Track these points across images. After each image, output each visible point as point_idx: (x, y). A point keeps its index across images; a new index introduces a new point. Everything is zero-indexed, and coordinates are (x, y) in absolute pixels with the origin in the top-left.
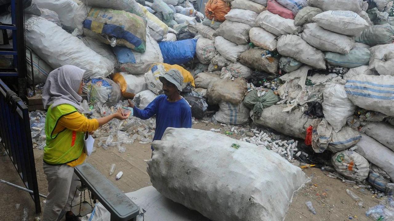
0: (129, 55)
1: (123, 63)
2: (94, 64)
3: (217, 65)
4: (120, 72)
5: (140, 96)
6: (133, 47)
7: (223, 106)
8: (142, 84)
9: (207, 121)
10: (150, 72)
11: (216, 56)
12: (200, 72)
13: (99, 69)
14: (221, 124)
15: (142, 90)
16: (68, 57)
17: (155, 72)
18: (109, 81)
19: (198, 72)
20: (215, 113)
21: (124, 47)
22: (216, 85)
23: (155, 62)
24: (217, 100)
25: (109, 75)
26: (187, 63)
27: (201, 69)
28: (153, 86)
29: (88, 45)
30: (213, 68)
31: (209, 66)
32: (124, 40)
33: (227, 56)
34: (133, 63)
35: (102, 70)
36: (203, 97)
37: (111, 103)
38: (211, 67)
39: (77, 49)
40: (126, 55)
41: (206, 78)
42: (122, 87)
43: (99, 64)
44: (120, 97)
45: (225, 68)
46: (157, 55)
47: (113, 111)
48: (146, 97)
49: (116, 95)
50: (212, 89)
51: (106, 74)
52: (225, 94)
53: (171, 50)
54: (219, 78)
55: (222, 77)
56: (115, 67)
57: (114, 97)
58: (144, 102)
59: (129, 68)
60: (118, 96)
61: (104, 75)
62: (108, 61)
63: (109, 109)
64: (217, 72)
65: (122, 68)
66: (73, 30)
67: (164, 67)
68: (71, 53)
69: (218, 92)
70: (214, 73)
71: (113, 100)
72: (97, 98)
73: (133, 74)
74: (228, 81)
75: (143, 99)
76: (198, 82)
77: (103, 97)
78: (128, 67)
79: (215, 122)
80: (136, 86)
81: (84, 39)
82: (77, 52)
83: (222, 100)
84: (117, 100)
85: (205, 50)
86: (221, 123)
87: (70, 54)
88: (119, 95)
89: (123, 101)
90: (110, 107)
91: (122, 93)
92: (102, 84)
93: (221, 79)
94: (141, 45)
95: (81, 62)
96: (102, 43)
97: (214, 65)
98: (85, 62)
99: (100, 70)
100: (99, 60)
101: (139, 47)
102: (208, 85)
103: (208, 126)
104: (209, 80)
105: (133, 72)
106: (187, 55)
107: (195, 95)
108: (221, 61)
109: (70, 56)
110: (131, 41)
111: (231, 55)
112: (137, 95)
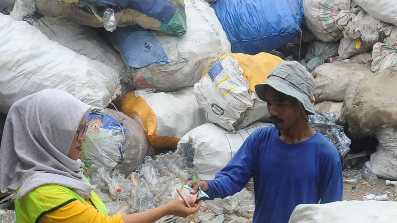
0: (150, 45)
1: (137, 67)
2: (75, 80)
3: (360, 39)
4: (135, 89)
5: (191, 140)
6: (156, 24)
7: (387, 137)
8: (192, 111)
9: (353, 177)
10: (206, 79)
11: (356, 19)
12: (319, 64)
13: (88, 89)
14: (388, 182)
15: (193, 126)
16: (15, 71)
17: (217, 78)
18: (116, 114)
19: (314, 65)
20: (368, 158)
21: (134, 28)
22: (365, 90)
23: (212, 55)
24: (370, 125)
25: (113, 101)
26: (285, 46)
27: (320, 56)
28: (218, 113)
29: (52, 35)
30: (350, 50)
31: (341, 45)
32: (132, 11)
33: (383, 13)
34: (162, 63)
35: (95, 92)
36: (338, 123)
37: (128, 165)
38: (344, 48)
39: (31, 49)
40: (143, 46)
41: (338, 76)
42: (146, 125)
43: (87, 78)
44: (146, 148)
45: (381, 44)
46: (215, 36)
47: (135, 183)
48: (206, 140)
49: (136, 146)
50: (357, 101)
51: (105, 99)
52: (389, 110)
53: (244, 18)
54: (369, 72)
55: (374, 68)
56: (121, 80)
57: (133, 152)
58: (204, 152)
59: (156, 79)
60: (141, 147)
61: (101, 103)
62: (104, 67)
63: (127, 180)
64: (361, 57)
65: (139, 80)
66: (12, 7)
67: (236, 62)
68: (20, 63)
69: (372, 106)
70: (354, 59)
71: (131, 157)
72: (96, 158)
73: (166, 91)
74: (392, 76)
75: (199, 146)
76: (319, 87)
77: (110, 154)
78: (153, 74)
79: (371, 178)
80: (179, 118)
81: (41, 23)
82: (32, 57)
83: (383, 123)
84: (139, 157)
85: (325, 7)
86: (386, 179)
87: (18, 64)
88: (142, 145)
89: (154, 158)
90: (127, 175)
91: (148, 138)
92: (102, 125)
93: (374, 72)
94: (174, 17)
95: (47, 79)
96: (83, 26)
97: (352, 40)
98: (54, 79)
99: (91, 92)
100: (85, 70)
101: (170, 23)
102: (344, 91)
103: (356, 189)
104: (346, 81)
105: (167, 85)
106: (285, 25)
107: (317, 121)
108: (370, 28)
109: (19, 70)
110: (151, 12)
111: (393, 9)
112: (184, 139)
